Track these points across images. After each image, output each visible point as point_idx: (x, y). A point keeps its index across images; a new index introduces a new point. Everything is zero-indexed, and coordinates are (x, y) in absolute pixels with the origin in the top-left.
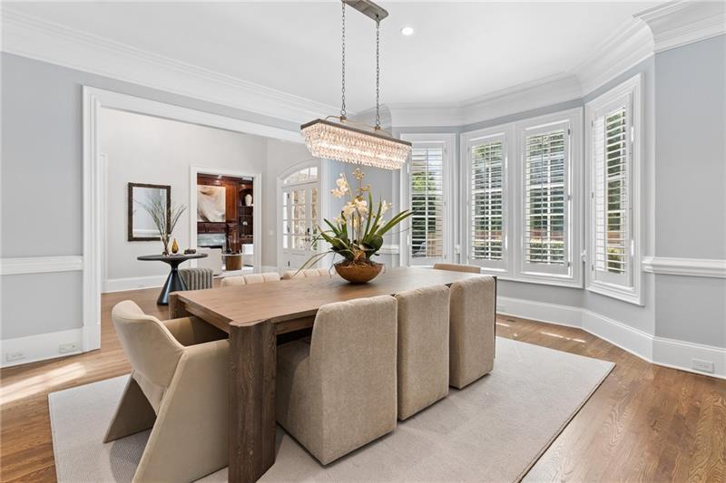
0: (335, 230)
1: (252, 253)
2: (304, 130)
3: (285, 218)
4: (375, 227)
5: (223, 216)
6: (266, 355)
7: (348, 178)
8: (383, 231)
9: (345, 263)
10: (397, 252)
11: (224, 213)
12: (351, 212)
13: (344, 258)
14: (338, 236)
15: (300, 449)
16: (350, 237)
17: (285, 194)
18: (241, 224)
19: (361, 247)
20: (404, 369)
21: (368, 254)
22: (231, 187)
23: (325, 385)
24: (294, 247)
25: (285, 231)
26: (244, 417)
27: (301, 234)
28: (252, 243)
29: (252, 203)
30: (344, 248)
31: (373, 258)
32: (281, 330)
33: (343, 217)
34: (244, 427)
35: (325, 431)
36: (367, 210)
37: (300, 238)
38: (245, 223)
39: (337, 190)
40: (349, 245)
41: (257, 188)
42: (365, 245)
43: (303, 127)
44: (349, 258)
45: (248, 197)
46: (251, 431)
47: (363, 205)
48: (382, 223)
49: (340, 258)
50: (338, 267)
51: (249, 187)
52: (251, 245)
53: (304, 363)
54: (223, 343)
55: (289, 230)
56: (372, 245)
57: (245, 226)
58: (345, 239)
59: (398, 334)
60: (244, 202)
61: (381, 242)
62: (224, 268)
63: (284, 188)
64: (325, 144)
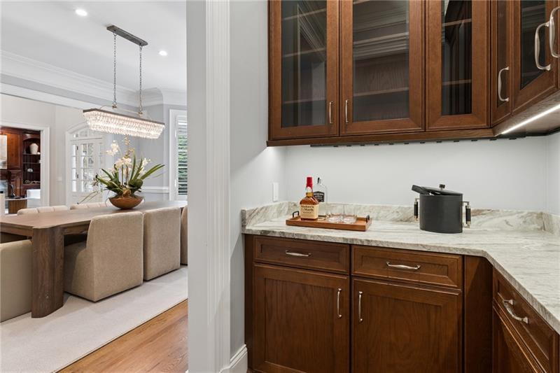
0: (110, 176)
1: (39, 198)
2: (85, 113)
3: (74, 166)
4: (138, 174)
5: (4, 163)
6: (57, 244)
7: (119, 143)
8: (144, 177)
9: (116, 197)
10: (167, 192)
11: (6, 160)
12: (121, 165)
13: (116, 194)
14: (112, 180)
15: (81, 300)
16: (120, 181)
17: (74, 147)
18: (24, 170)
19: (127, 186)
20: (149, 252)
21: (133, 191)
22: (13, 136)
23: (95, 259)
24: (83, 190)
25: (74, 178)
26: (42, 278)
27: (90, 180)
28: (38, 187)
29: (39, 151)
30: (115, 187)
31: (136, 193)
32: (67, 232)
33: (116, 169)
34: (42, 283)
35: (95, 283)
36: (132, 164)
37: (90, 183)
38: (30, 170)
39: (111, 151)
40: (119, 186)
41: (44, 138)
42: (130, 185)
43: (84, 111)
44: (119, 193)
45: (34, 147)
46: (47, 285)
47: (129, 161)
48: (143, 172)
49: (112, 194)
50: (112, 200)
51: (35, 137)
52: (39, 190)
53: (83, 251)
54: (28, 241)
55: (77, 176)
56: (135, 185)
57: (30, 173)
58: (117, 182)
59: (144, 232)
60: (29, 150)
61: (142, 183)
62: (7, 212)
63: (73, 141)
64: (101, 124)
